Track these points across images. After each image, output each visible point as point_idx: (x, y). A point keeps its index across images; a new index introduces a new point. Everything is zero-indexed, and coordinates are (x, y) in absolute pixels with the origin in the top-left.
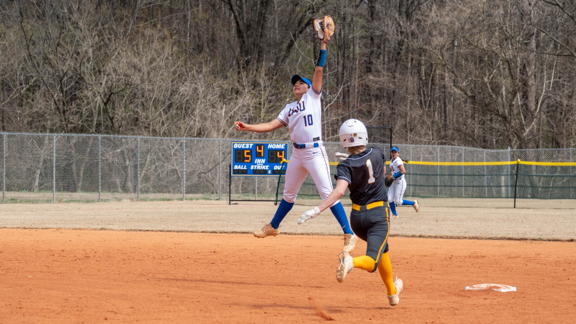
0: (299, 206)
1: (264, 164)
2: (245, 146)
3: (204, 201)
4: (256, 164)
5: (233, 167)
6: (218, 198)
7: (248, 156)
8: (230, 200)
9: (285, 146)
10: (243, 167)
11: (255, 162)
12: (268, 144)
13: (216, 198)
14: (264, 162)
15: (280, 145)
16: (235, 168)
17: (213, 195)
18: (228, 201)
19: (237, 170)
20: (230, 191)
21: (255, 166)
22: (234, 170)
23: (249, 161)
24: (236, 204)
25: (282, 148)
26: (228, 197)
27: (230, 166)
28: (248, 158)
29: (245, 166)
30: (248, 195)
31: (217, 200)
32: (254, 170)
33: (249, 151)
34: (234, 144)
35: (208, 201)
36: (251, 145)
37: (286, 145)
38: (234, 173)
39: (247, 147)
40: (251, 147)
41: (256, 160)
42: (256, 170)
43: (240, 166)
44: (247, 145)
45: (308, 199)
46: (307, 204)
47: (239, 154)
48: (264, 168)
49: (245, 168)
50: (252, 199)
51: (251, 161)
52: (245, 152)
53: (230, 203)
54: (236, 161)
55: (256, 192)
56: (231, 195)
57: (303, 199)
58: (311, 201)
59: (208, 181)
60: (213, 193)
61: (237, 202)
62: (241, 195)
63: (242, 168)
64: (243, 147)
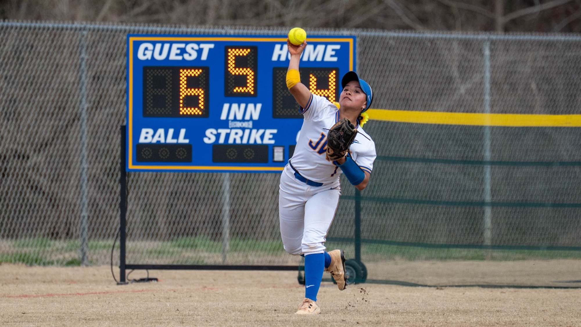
0: (394, 287)
1: (257, 125)
2: (183, 51)
3: (21, 269)
4: (225, 124)
5: (136, 135)
6: (76, 255)
7: (193, 92)
8: (124, 267)
9: (337, 53)
10: (176, 136)
11: (223, 117)
12: (273, 45)
13: (68, 256)
14: (256, 117)
15: (321, 48)
16: (142, 140)
17: (59, 244)
18: (117, 270)
19: (150, 145)
20: (123, 229)
21: (223, 132)
22: (140, 148)
23: (195, 111)
24: (149, 280)
25: (328, 58)
26: (117, 254)
27: (124, 130)
28: (191, 101)
29: (183, 132)
30: (194, 246)
31: (71, 263)
32: (216, 146)
33: (196, 73)
34: (137, 45)
35: (37, 270)
36: (206, 48)
37: (345, 46)
38: (139, 159)
39: (191, 56)
40: (204, 57)
41: (226, 106)
42: (226, 145)
43: (161, 131)
44: (189, 48)
45: (427, 259)
46: (429, 280)
47: (159, 82)
48: (255, 137)
49: (182, 140)
50: (210, 261)
51: (206, 112)
52: (184, 74)
53: (123, 279)
54: (146, 114)
55: (226, 232)
56: (129, 244)
57: (411, 258)
58: (440, 266)
59: (35, 188)
60: (54, 235)
61: (153, 273)
62: (168, 245)
63: (170, 140)
64: (173, 57)
